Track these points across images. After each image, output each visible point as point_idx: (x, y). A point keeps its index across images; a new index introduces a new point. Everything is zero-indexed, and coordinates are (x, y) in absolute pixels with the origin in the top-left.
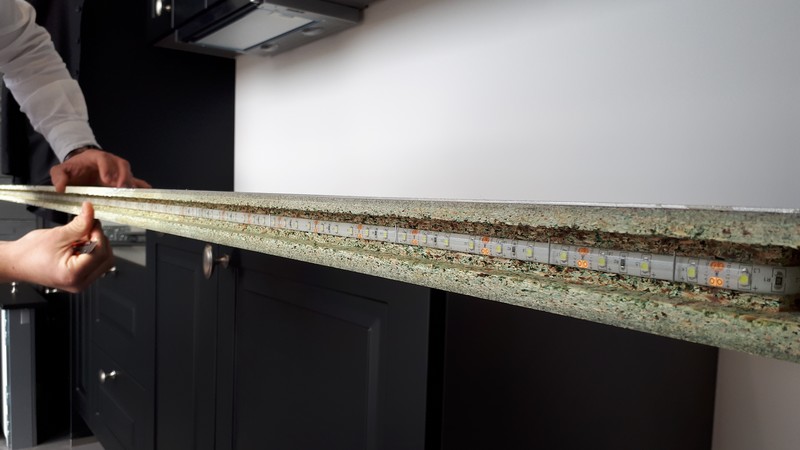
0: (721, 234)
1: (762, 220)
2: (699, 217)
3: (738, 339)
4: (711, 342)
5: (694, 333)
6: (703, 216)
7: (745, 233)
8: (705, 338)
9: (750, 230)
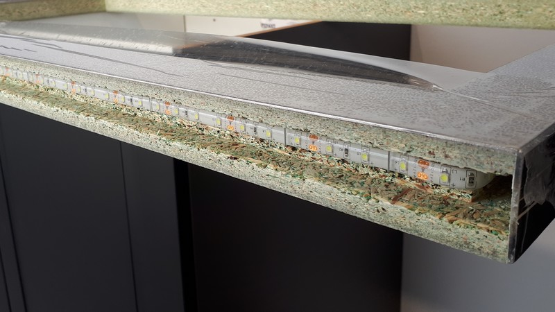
0: (427, 154)
1: (459, 148)
2: (409, 139)
3: (443, 236)
4: (422, 235)
5: (408, 226)
6: (413, 138)
7: (446, 156)
8: (417, 232)
9: (450, 154)
